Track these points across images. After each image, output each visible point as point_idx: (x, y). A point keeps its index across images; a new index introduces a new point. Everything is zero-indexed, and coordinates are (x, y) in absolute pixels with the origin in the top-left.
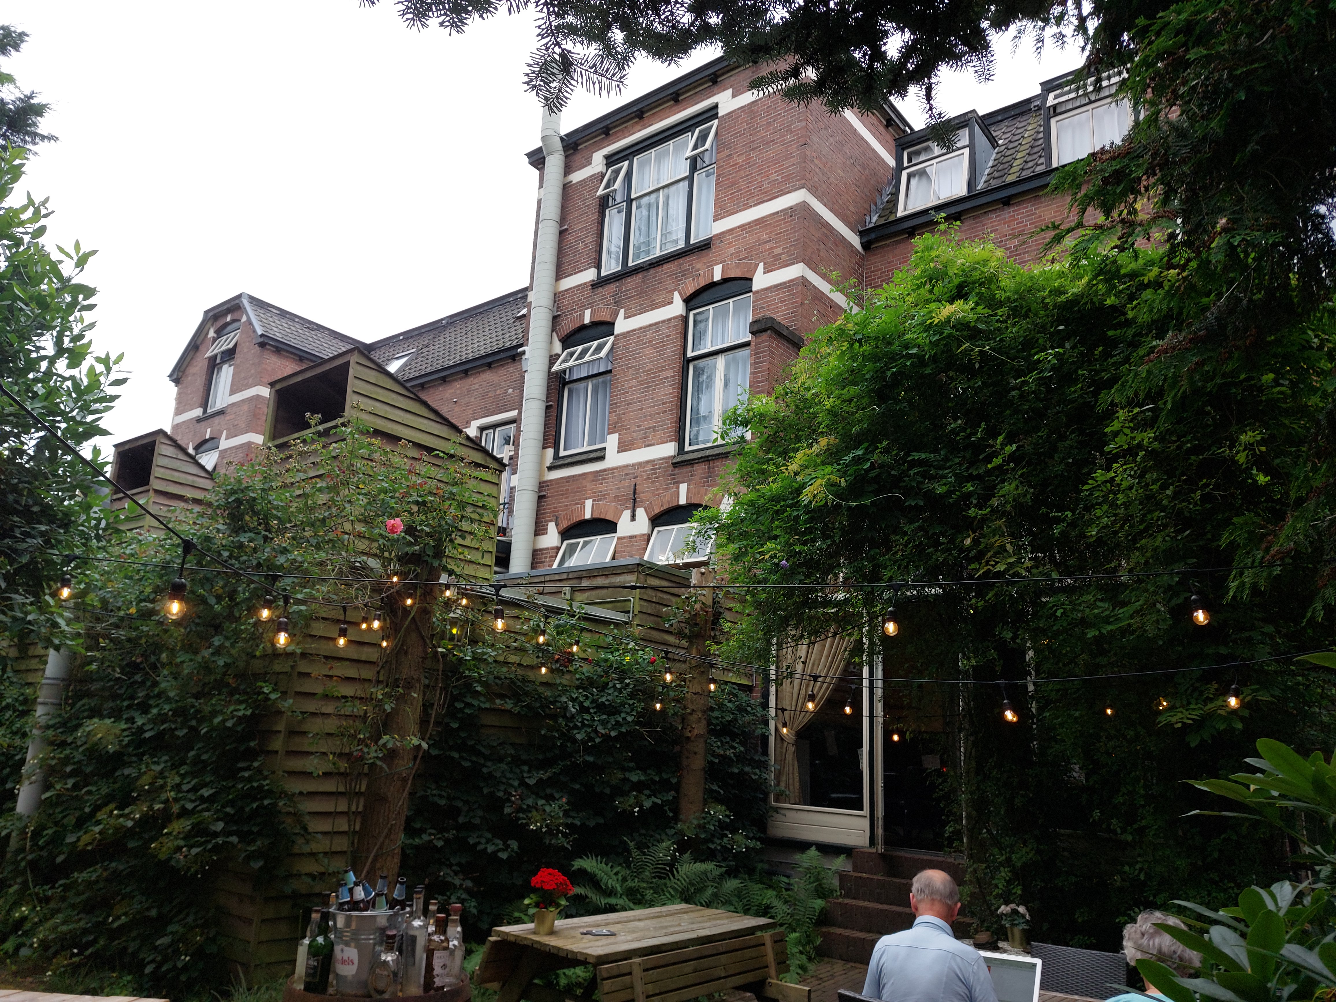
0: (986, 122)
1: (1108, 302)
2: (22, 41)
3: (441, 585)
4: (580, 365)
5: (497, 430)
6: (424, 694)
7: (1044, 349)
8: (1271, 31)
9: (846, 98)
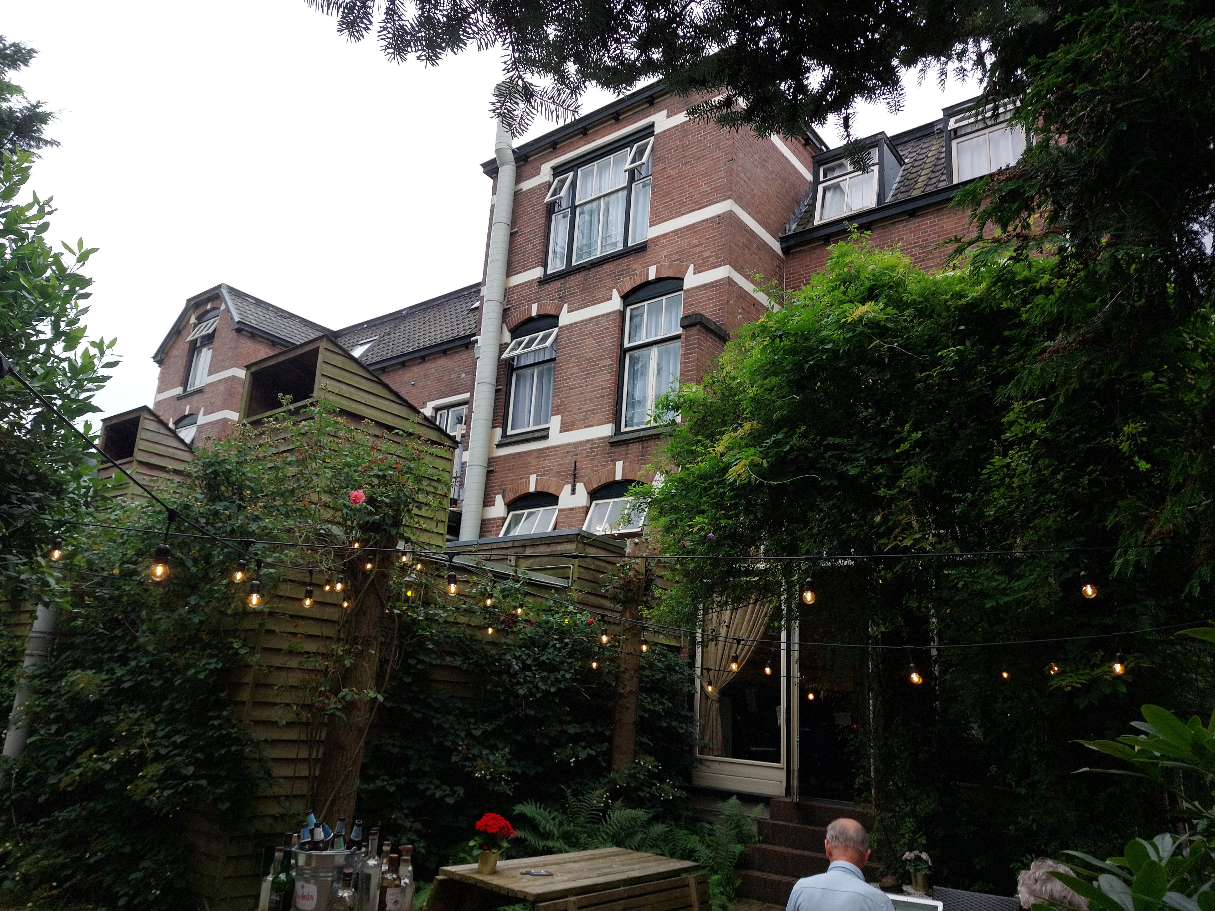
0: (895, 143)
1: (1004, 305)
2: (31, 57)
3: (399, 551)
4: (527, 353)
5: (451, 410)
6: (381, 652)
7: (946, 347)
8: (1149, 70)
9: (773, 125)
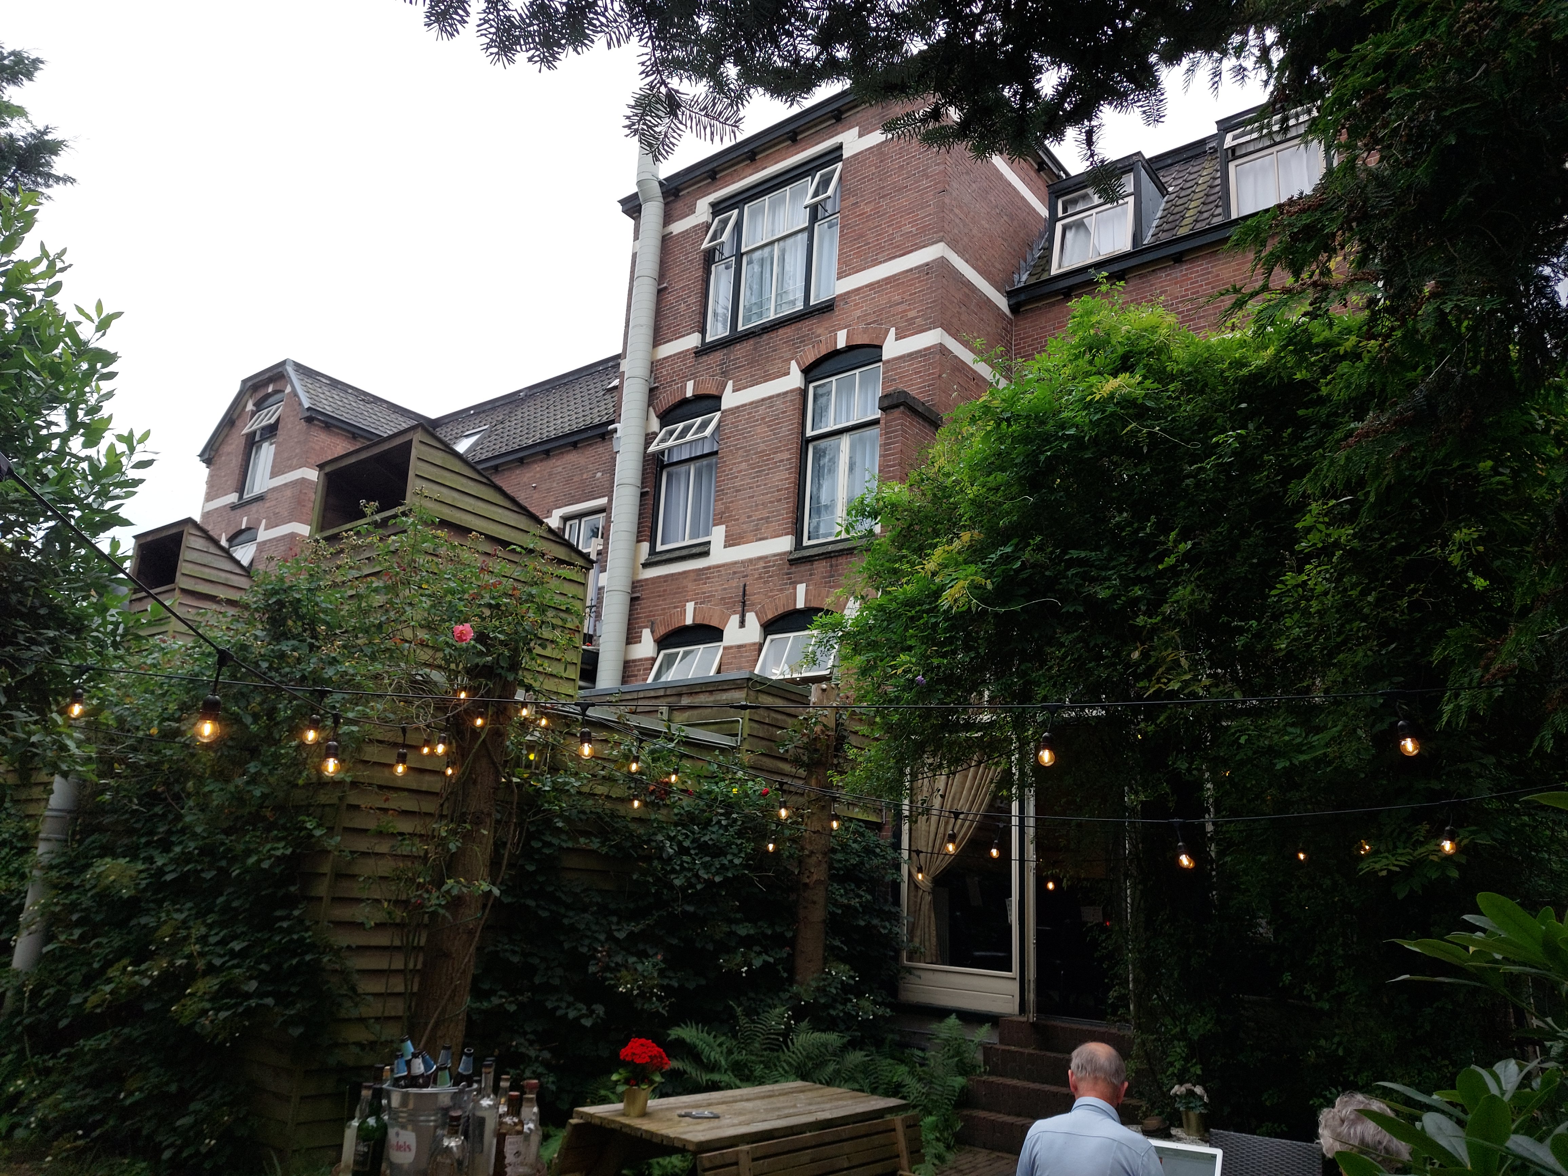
0: (1154, 167)
1: (1298, 376)
2: (36, 69)
3: (517, 702)
4: (681, 445)
5: (583, 520)
6: (495, 832)
7: (1223, 431)
8: (1484, 66)
9: (994, 143)
